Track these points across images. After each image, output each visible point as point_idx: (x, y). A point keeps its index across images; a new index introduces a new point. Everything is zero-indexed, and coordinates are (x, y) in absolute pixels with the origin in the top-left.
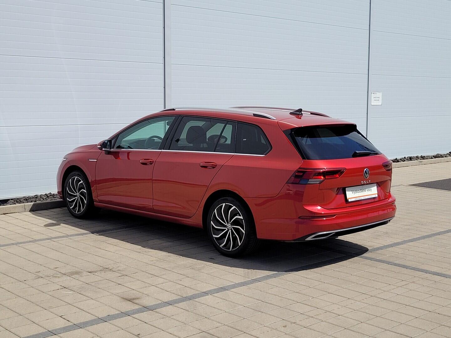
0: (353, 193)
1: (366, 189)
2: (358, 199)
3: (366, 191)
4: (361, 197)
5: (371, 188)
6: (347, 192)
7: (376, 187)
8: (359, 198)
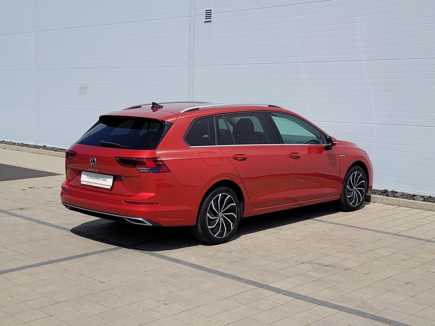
0: (88, 177)
1: (101, 178)
2: (89, 185)
3: (101, 179)
4: (93, 184)
5: (106, 179)
6: (82, 175)
7: (112, 179)
8: (91, 183)
